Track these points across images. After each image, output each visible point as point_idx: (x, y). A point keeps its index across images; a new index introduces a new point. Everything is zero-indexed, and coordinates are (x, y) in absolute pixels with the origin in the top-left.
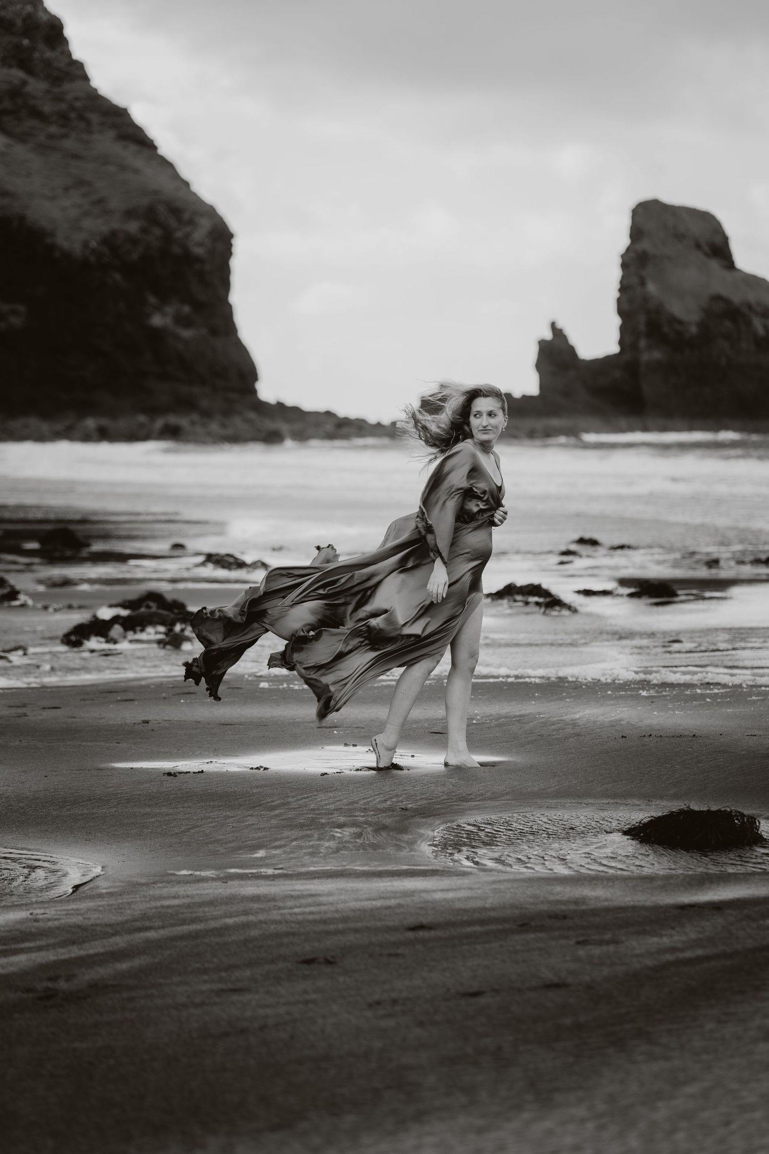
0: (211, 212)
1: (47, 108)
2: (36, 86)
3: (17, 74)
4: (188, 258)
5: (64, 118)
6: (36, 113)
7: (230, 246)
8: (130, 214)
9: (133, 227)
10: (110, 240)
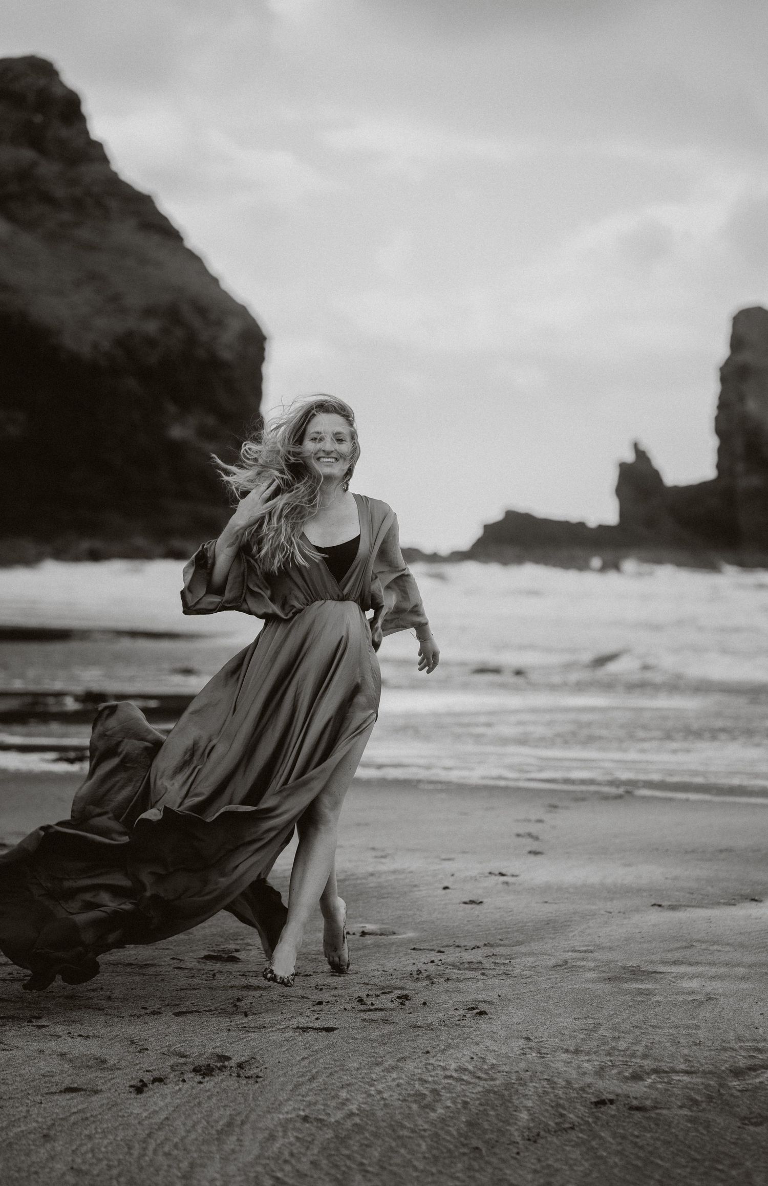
0: (242, 312)
1: (60, 192)
2: (48, 169)
3: (27, 155)
4: (215, 363)
5: (78, 204)
6: (48, 199)
7: (262, 349)
8: (149, 312)
9: (152, 327)
10: (125, 342)
